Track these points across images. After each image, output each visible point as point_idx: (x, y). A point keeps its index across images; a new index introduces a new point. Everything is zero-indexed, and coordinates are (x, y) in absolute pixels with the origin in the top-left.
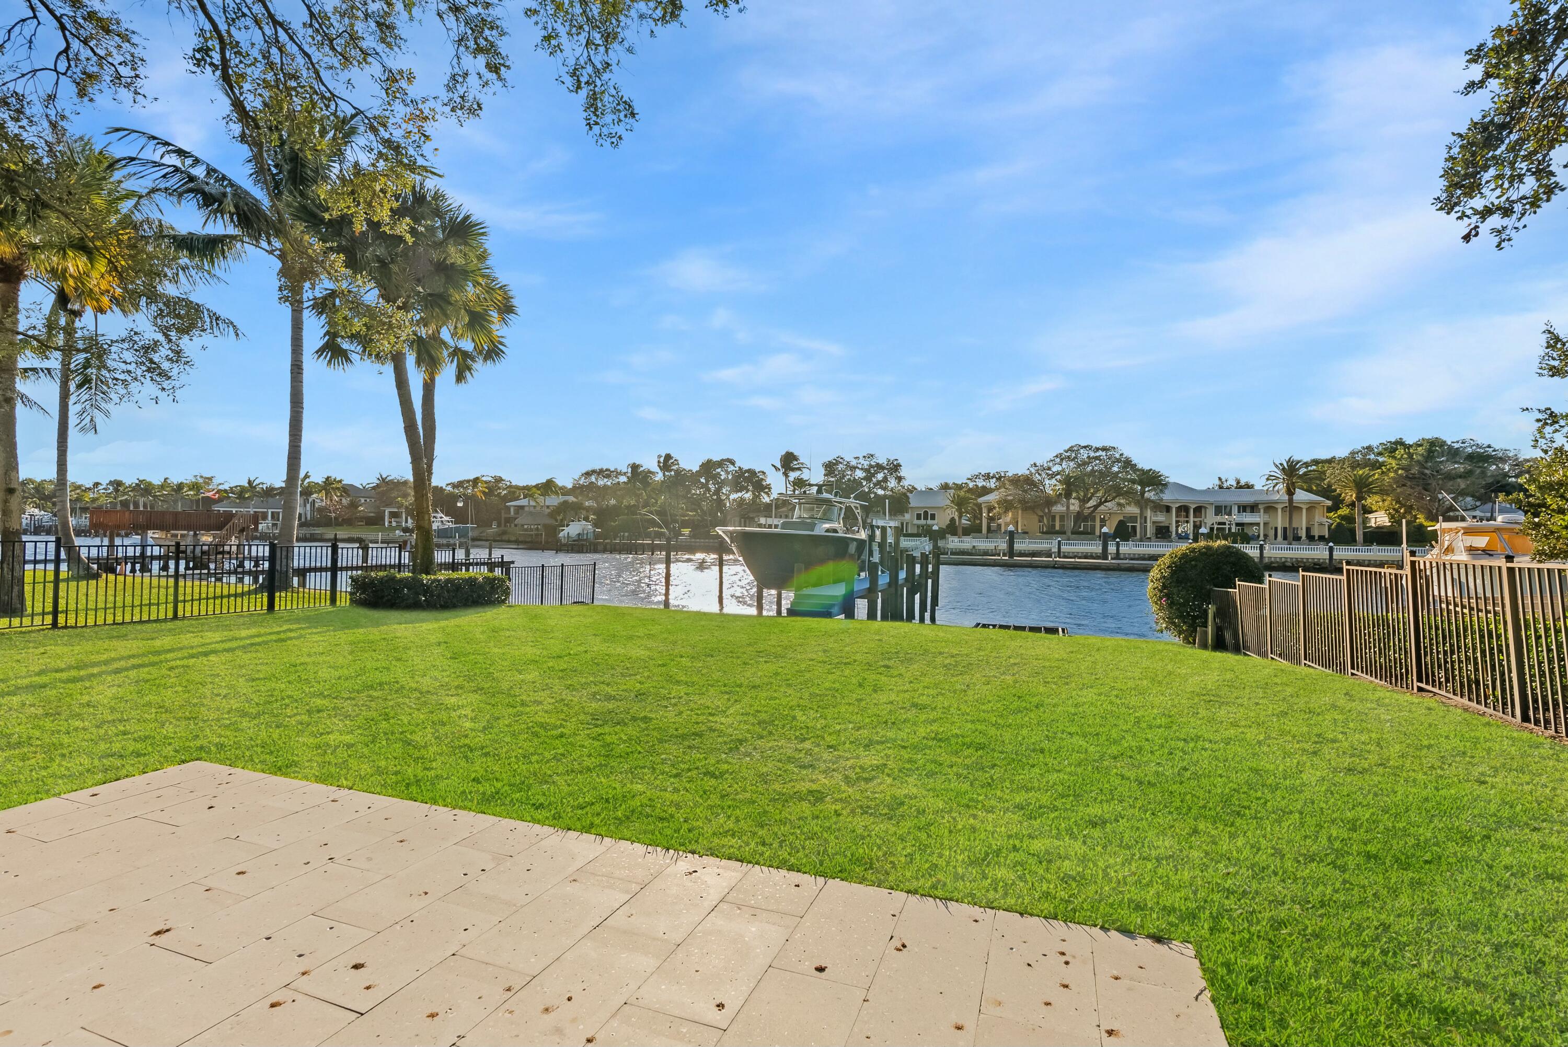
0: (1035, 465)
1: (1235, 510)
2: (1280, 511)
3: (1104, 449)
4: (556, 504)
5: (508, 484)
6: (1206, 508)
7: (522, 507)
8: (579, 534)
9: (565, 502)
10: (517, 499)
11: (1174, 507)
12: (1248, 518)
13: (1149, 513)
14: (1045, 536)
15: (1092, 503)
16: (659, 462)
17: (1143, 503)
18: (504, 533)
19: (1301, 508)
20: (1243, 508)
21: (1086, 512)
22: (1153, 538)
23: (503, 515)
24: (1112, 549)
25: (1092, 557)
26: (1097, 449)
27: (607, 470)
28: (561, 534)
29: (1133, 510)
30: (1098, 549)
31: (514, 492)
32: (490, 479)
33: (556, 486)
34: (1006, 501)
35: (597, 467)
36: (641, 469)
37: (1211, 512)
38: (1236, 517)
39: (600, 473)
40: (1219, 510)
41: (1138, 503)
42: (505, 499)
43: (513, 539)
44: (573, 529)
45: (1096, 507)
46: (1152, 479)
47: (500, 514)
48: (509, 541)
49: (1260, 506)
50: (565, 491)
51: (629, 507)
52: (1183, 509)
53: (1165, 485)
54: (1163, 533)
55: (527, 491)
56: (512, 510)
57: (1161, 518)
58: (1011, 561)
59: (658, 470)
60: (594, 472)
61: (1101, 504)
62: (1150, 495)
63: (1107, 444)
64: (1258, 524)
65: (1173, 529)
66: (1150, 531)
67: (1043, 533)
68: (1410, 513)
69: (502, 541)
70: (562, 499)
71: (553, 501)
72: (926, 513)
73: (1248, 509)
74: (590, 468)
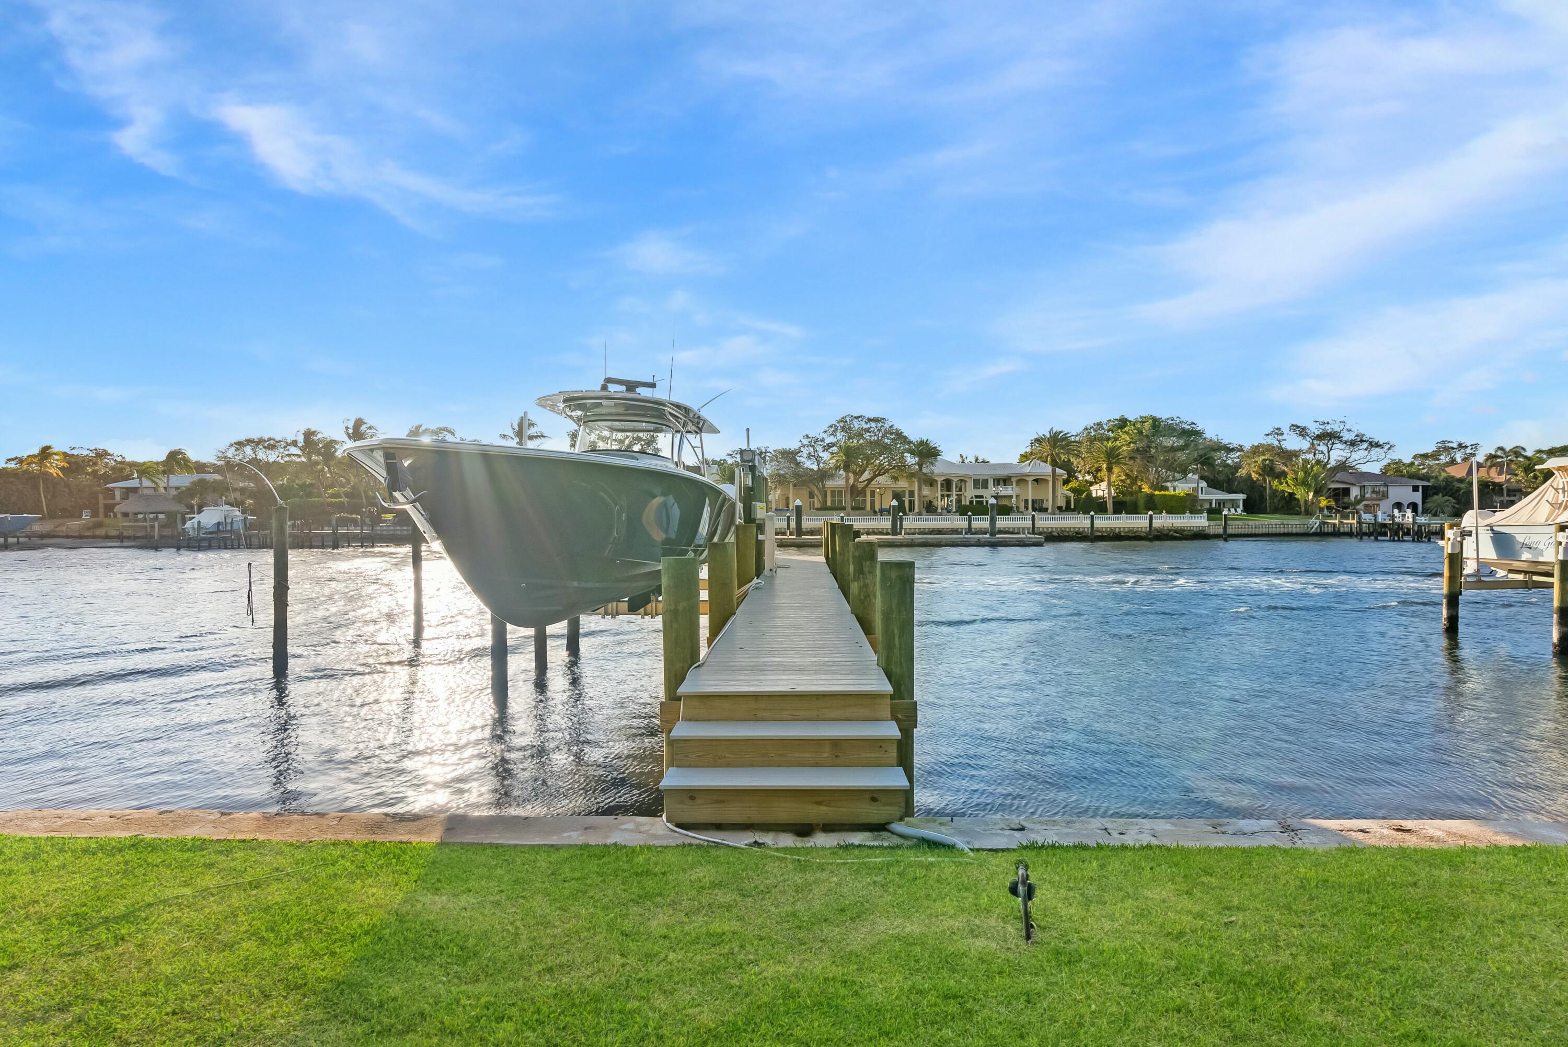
0: (807, 437)
1: (991, 483)
2: (1030, 483)
3: (876, 420)
4: (188, 485)
5: (119, 459)
6: (965, 481)
7: (134, 490)
8: (218, 524)
9: (202, 482)
10: (128, 478)
11: (940, 481)
12: (1002, 491)
14: (820, 512)
15: (866, 475)
16: (347, 428)
18: (99, 525)
19: (1047, 481)
20: (997, 481)
21: (860, 486)
22: (924, 512)
23: (102, 501)
25: (881, 533)
26: (869, 420)
27: (270, 439)
28: (188, 524)
29: (902, 484)
31: (123, 470)
32: (86, 452)
33: (186, 460)
34: (779, 475)
35: (255, 436)
36: (319, 436)
37: (970, 484)
38: (992, 490)
39: (257, 443)
40: (977, 483)
42: (107, 479)
43: (114, 533)
44: (210, 517)
45: (870, 481)
46: (928, 452)
47: (97, 499)
48: (107, 537)
49: (1013, 480)
50: (201, 467)
51: (303, 487)
52: (947, 484)
54: (930, 505)
55: (144, 470)
56: (118, 493)
57: (928, 491)
58: (799, 540)
59: (346, 438)
60: (249, 441)
61: (874, 477)
63: (877, 415)
64: (1011, 497)
66: (918, 505)
67: (817, 509)
68: (1136, 483)
69: (94, 537)
70: (196, 477)
71: (182, 480)
73: (1001, 482)
74: (242, 438)
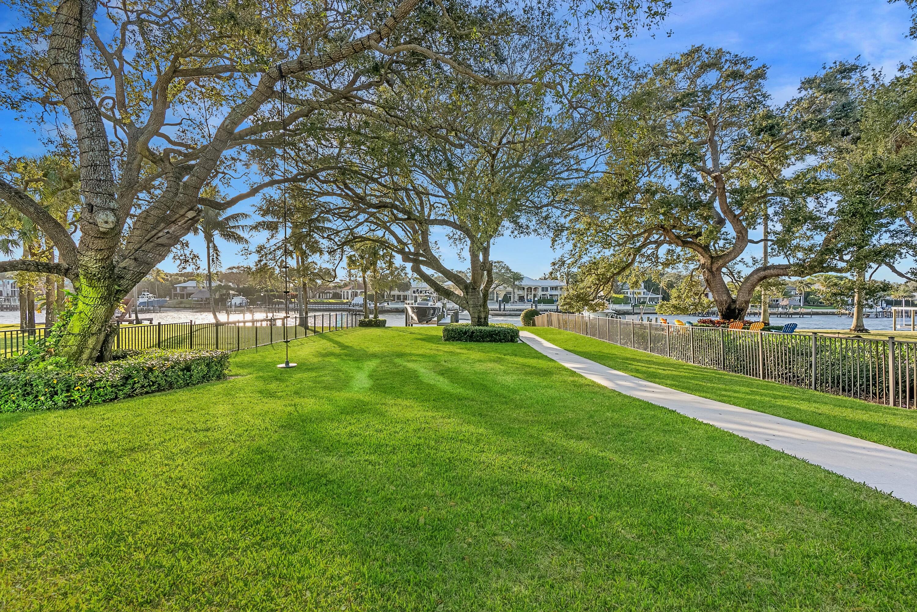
1: (549, 289)
3: (498, 262)
6: (538, 288)
11: (526, 287)
12: (554, 292)
13: (516, 291)
15: (494, 286)
17: (514, 286)
20: (552, 288)
22: (519, 302)
23: (173, 292)
24: (502, 307)
27: (241, 267)
28: (230, 304)
29: (510, 289)
30: (498, 307)
37: (540, 290)
38: (549, 292)
40: (543, 289)
41: (512, 287)
42: (172, 283)
46: (518, 277)
49: (559, 288)
52: (530, 289)
53: (522, 279)
54: (521, 299)
56: (178, 289)
57: (521, 292)
61: (497, 286)
62: (516, 283)
63: (500, 260)
65: (525, 297)
66: (517, 298)
72: (418, 290)
73: (554, 289)
